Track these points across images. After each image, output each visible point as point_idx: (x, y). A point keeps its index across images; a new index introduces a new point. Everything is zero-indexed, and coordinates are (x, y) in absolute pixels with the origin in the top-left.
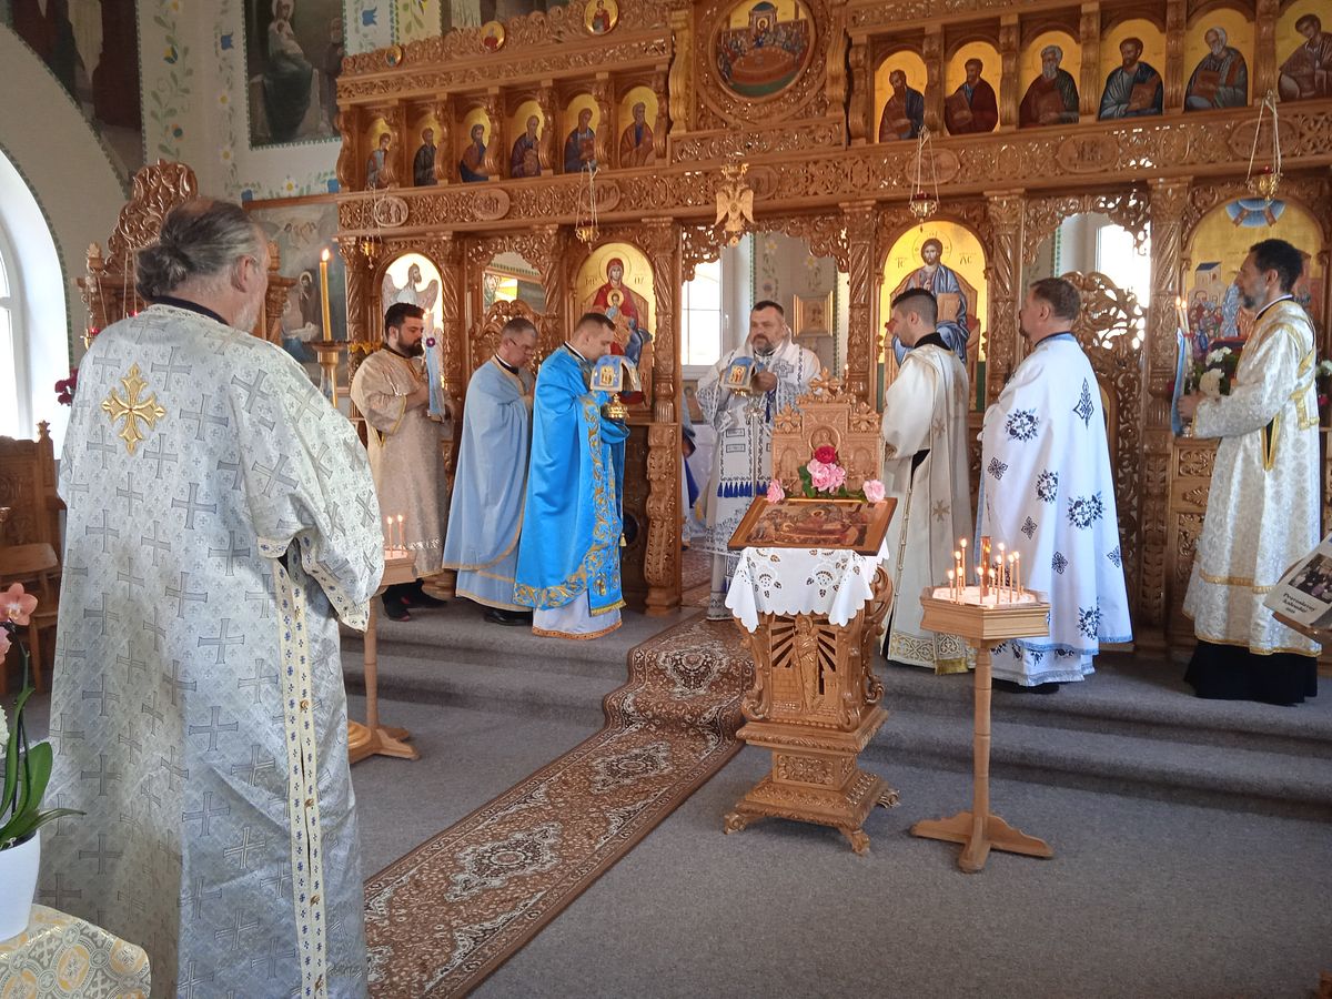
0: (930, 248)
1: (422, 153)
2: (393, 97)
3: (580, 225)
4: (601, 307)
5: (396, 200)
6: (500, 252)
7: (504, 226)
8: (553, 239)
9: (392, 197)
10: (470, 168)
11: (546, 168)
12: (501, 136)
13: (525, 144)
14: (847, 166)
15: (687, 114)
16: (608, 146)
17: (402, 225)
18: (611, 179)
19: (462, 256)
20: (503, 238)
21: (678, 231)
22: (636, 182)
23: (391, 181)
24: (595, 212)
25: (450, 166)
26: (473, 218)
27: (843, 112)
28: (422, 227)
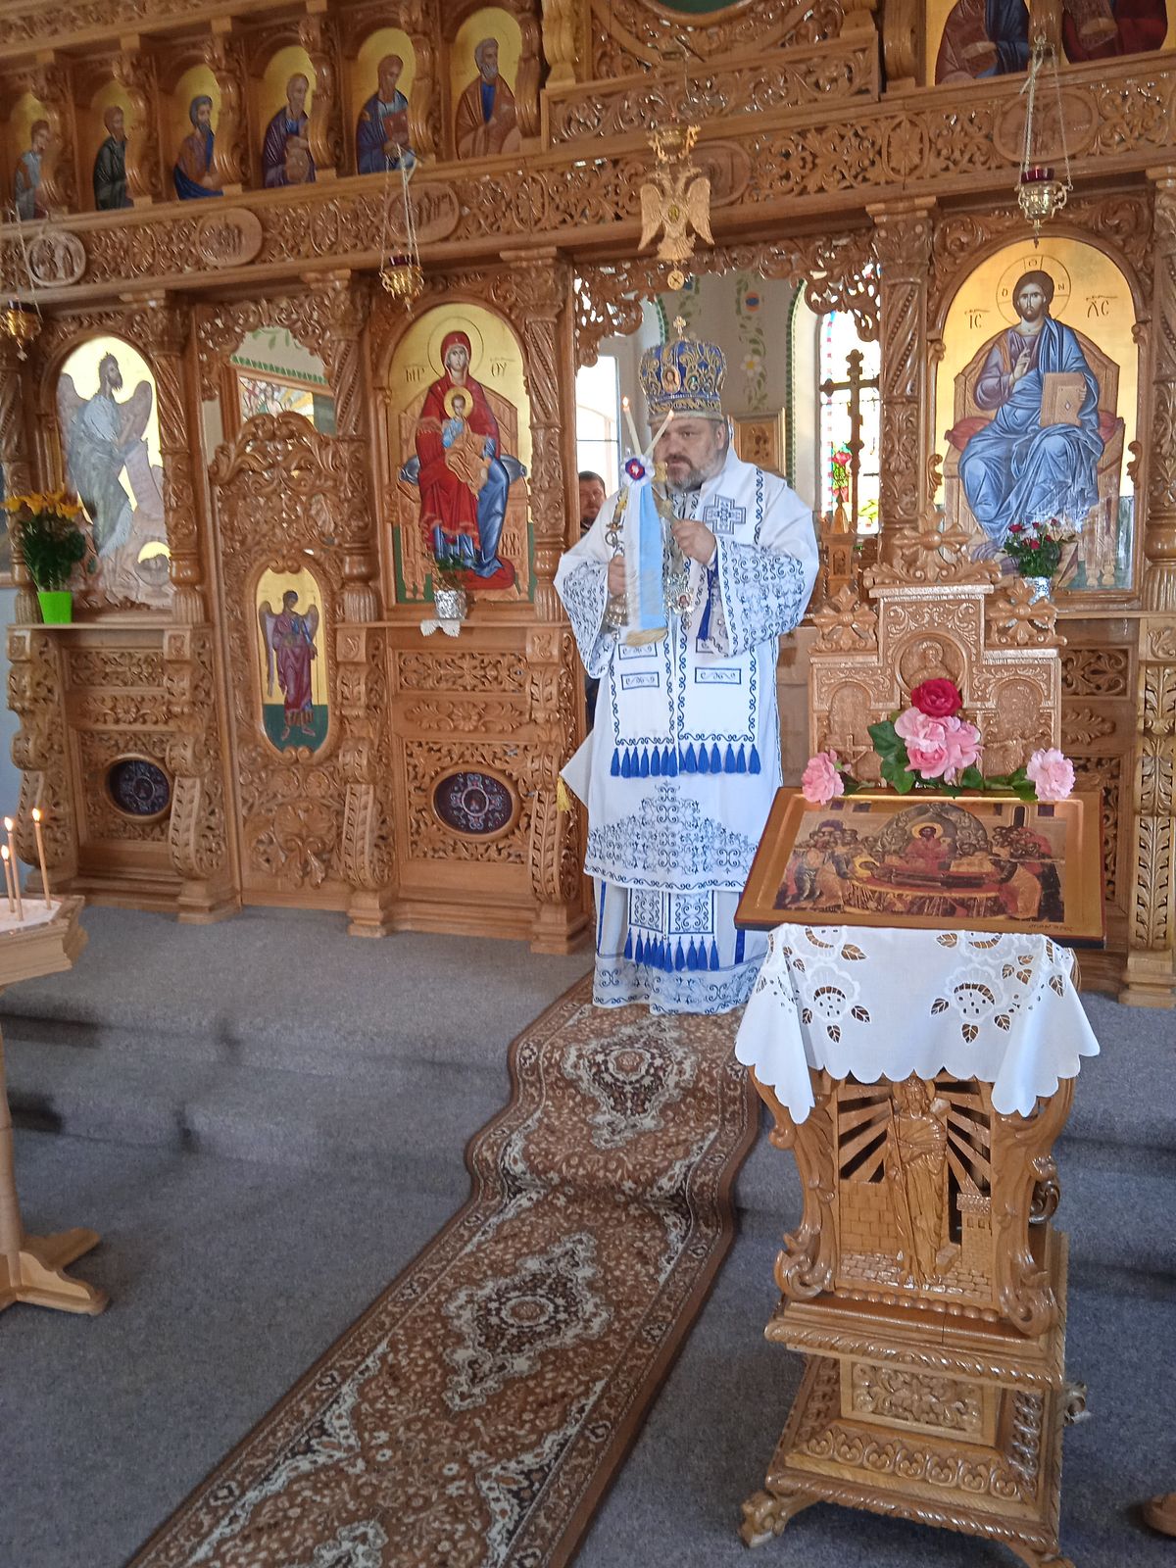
0: (1030, 288)
1: (106, 151)
2: (44, 46)
3: (388, 265)
4: (435, 419)
5: (62, 238)
6: (253, 329)
7: (255, 276)
8: (342, 297)
9: (56, 231)
10: (192, 177)
11: (325, 167)
12: (242, 111)
13: (284, 128)
14: (880, 133)
15: (577, 50)
16: (435, 117)
17: (78, 283)
18: (440, 181)
19: (187, 338)
20: (257, 302)
21: (567, 278)
22: (486, 185)
23: (55, 203)
24: (414, 241)
25: (153, 172)
26: (199, 265)
27: (873, 27)
28: (112, 285)
